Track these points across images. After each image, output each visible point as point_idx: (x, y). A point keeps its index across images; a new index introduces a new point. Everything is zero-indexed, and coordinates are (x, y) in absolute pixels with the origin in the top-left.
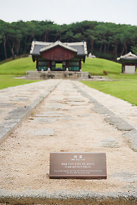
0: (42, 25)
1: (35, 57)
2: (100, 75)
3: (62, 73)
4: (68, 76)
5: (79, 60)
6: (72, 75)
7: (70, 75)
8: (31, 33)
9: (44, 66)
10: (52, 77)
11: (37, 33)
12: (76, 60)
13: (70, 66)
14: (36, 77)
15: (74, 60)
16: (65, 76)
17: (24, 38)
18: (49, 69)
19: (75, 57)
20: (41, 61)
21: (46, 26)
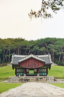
0: (16, 42)
1: (14, 66)
2: (62, 78)
3: (35, 78)
4: (40, 80)
5: (46, 67)
6: (42, 79)
7: (40, 79)
8: (8, 48)
9: (21, 72)
10: (28, 80)
11: (12, 48)
12: (44, 68)
13: (40, 72)
14: (16, 81)
15: (43, 68)
16: (37, 80)
17: (3, 51)
18: (25, 75)
19: (43, 66)
20: (18, 69)
21: (19, 43)
